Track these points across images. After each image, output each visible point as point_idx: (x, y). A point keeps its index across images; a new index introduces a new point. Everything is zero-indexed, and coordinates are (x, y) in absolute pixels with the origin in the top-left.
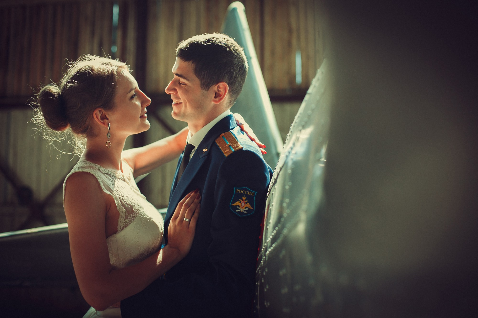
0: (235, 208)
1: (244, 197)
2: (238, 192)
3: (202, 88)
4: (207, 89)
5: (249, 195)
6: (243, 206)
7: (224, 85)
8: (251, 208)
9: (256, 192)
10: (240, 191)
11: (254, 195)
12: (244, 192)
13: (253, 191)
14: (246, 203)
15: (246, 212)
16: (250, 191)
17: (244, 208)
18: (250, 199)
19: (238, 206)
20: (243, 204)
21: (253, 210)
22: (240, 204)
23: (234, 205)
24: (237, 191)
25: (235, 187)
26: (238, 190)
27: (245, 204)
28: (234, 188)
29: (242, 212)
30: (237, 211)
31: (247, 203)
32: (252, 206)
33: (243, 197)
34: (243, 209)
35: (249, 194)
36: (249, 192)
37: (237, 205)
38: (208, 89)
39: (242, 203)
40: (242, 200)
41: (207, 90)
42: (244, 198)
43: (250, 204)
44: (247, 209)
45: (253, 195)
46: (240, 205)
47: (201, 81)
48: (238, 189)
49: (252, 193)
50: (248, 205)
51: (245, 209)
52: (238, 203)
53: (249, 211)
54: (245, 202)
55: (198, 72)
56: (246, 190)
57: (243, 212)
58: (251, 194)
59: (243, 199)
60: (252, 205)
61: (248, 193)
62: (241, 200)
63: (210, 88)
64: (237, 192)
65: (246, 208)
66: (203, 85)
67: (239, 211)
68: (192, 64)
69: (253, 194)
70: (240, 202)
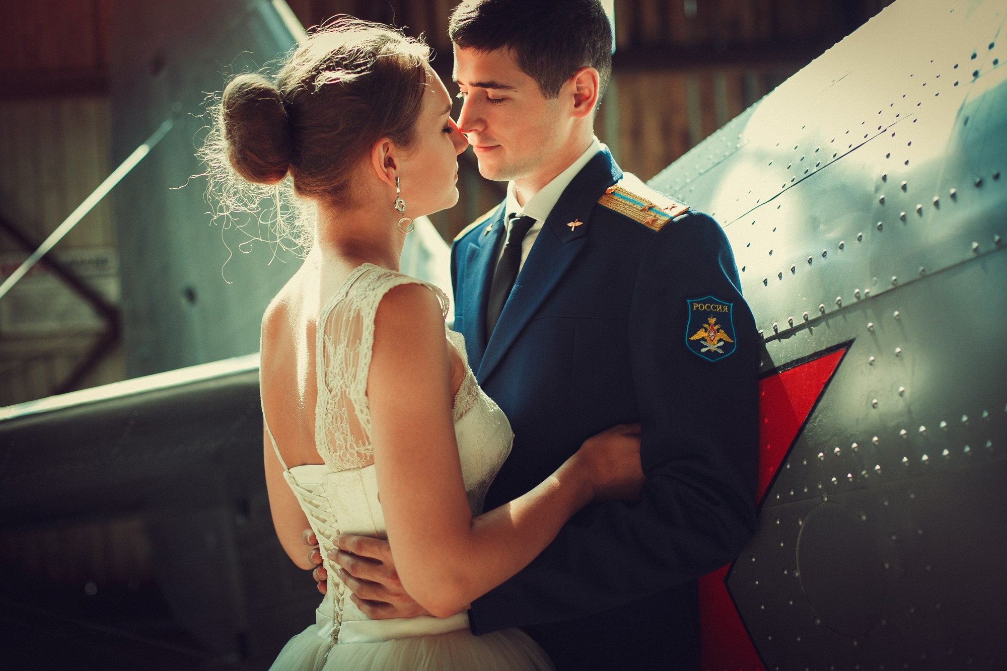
0: (698, 344)
1: (710, 317)
2: (697, 308)
3: (544, 95)
4: (555, 93)
5: (719, 313)
6: (712, 338)
7: (588, 72)
8: (730, 340)
9: (732, 305)
10: (701, 307)
11: (729, 309)
12: (709, 307)
13: (725, 303)
14: (718, 330)
15: (720, 351)
16: (719, 304)
17: (716, 342)
18: (723, 322)
19: (703, 339)
20: (712, 334)
21: (733, 343)
22: (706, 334)
23: (693, 338)
24: (695, 307)
25: (689, 299)
26: (696, 305)
27: (715, 333)
28: (689, 301)
29: (713, 351)
30: (703, 350)
31: (720, 330)
32: (730, 335)
33: (709, 319)
34: (714, 345)
35: (720, 310)
36: (719, 307)
37: (700, 338)
38: (558, 93)
39: (709, 332)
40: (709, 325)
41: (557, 97)
42: (712, 321)
43: (726, 332)
44: (722, 343)
45: (727, 311)
46: (706, 338)
47: (539, 80)
48: (695, 302)
49: (725, 307)
50: (722, 334)
51: (718, 343)
52: (701, 334)
53: (726, 347)
54: (716, 328)
55: (528, 65)
56: (711, 301)
57: (715, 351)
58: (723, 309)
59: (710, 322)
60: (729, 333)
61: (716, 308)
62: (706, 326)
63: (561, 90)
64: (695, 309)
65: (719, 341)
66: (546, 88)
67: (707, 351)
68: (509, 51)
69: (726, 309)
70: (706, 331)
